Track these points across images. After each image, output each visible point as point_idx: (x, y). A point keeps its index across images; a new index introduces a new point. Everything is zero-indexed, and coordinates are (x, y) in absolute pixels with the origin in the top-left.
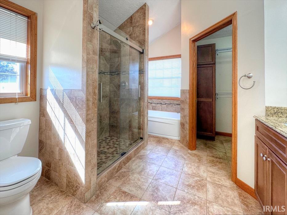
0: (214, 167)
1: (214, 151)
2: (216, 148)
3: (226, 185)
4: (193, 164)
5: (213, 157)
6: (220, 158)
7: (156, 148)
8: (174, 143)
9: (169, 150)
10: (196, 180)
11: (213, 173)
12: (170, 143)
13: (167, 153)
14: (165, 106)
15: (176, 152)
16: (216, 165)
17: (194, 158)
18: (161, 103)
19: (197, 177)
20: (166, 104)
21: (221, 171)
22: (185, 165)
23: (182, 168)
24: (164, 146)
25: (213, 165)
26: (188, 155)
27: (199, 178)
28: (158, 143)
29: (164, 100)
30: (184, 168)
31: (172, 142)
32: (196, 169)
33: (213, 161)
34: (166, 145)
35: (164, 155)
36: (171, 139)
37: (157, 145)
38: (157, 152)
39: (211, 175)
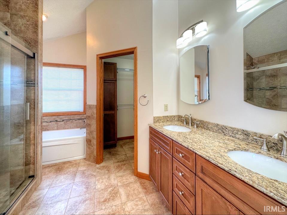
0: (121, 171)
1: (117, 156)
2: (119, 153)
3: (132, 181)
4: (103, 177)
5: (118, 162)
6: (123, 161)
7: (57, 179)
8: (79, 163)
9: (75, 175)
10: (110, 191)
11: (121, 176)
12: (75, 165)
13: (73, 179)
14: (63, 123)
15: (83, 173)
16: (122, 169)
17: (103, 171)
18: (56, 121)
19: (110, 188)
20: (63, 121)
21: (126, 171)
22: (97, 182)
23: (94, 187)
24: (67, 173)
25: (120, 169)
26: (98, 170)
27: (111, 188)
28: (58, 172)
29: (61, 117)
30: (96, 187)
31: (76, 164)
32: (107, 181)
33: (119, 166)
34: (69, 170)
35: (70, 183)
36: (74, 161)
37: (57, 176)
38: (60, 184)
39: (120, 179)
